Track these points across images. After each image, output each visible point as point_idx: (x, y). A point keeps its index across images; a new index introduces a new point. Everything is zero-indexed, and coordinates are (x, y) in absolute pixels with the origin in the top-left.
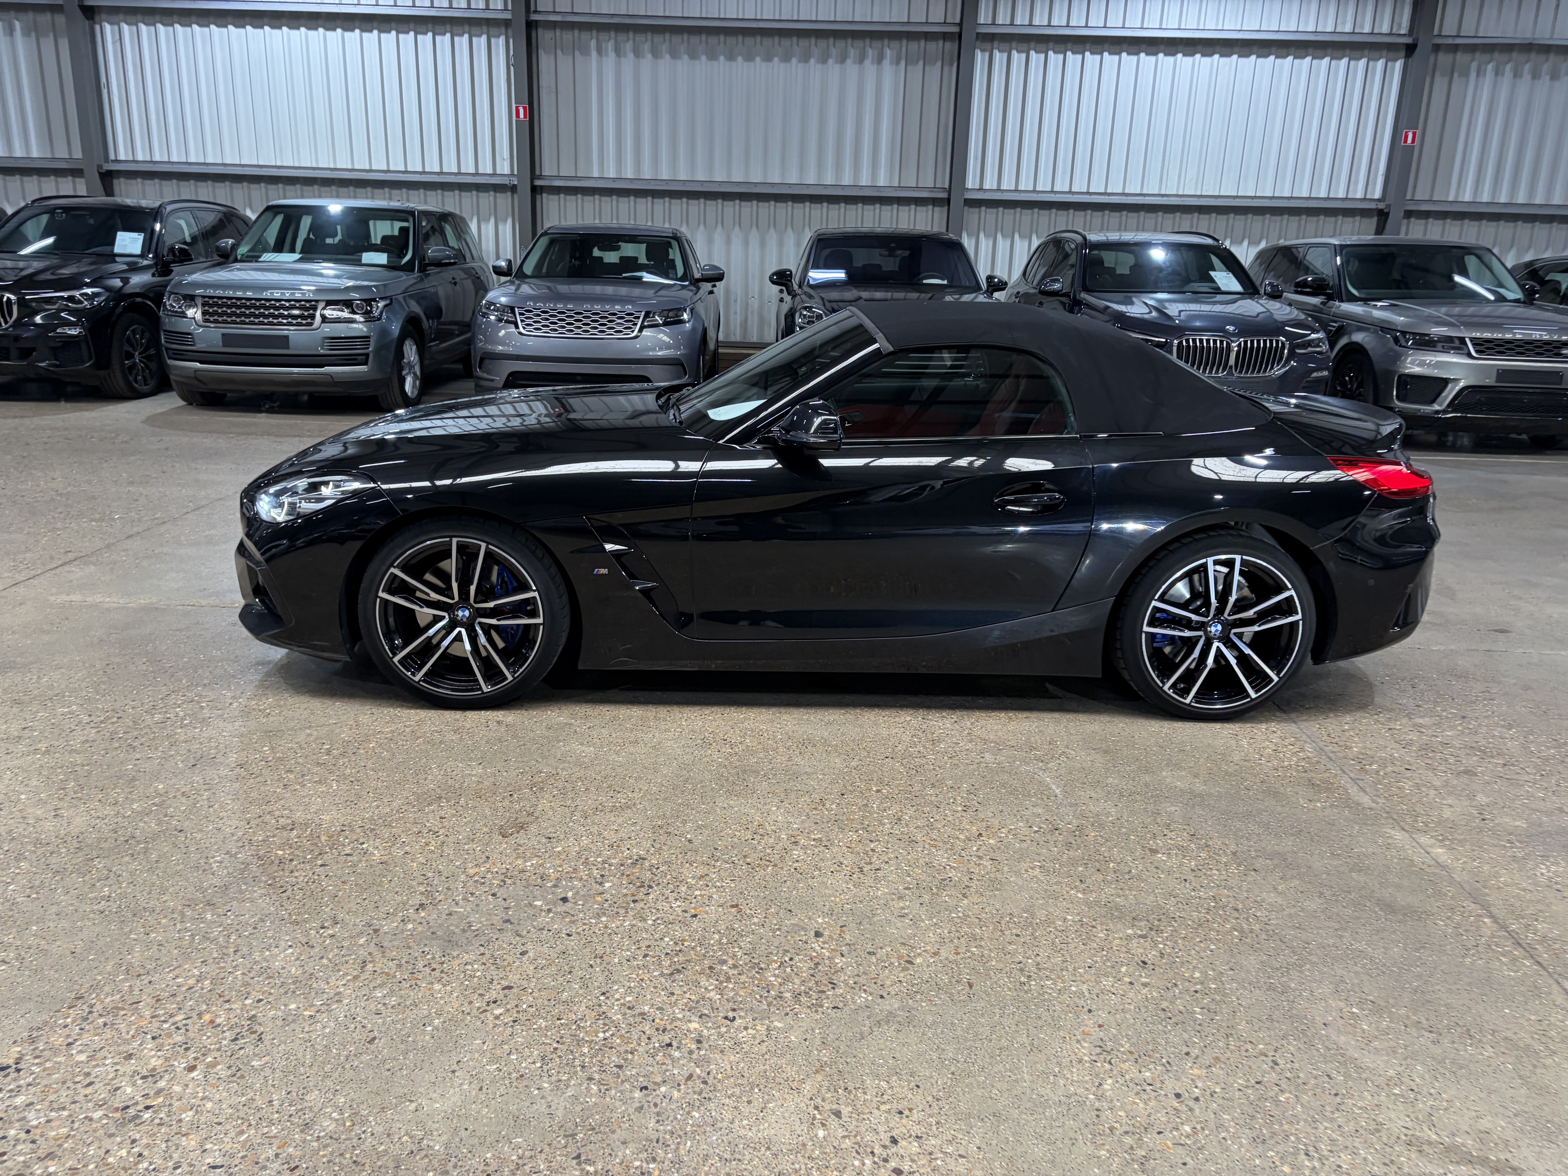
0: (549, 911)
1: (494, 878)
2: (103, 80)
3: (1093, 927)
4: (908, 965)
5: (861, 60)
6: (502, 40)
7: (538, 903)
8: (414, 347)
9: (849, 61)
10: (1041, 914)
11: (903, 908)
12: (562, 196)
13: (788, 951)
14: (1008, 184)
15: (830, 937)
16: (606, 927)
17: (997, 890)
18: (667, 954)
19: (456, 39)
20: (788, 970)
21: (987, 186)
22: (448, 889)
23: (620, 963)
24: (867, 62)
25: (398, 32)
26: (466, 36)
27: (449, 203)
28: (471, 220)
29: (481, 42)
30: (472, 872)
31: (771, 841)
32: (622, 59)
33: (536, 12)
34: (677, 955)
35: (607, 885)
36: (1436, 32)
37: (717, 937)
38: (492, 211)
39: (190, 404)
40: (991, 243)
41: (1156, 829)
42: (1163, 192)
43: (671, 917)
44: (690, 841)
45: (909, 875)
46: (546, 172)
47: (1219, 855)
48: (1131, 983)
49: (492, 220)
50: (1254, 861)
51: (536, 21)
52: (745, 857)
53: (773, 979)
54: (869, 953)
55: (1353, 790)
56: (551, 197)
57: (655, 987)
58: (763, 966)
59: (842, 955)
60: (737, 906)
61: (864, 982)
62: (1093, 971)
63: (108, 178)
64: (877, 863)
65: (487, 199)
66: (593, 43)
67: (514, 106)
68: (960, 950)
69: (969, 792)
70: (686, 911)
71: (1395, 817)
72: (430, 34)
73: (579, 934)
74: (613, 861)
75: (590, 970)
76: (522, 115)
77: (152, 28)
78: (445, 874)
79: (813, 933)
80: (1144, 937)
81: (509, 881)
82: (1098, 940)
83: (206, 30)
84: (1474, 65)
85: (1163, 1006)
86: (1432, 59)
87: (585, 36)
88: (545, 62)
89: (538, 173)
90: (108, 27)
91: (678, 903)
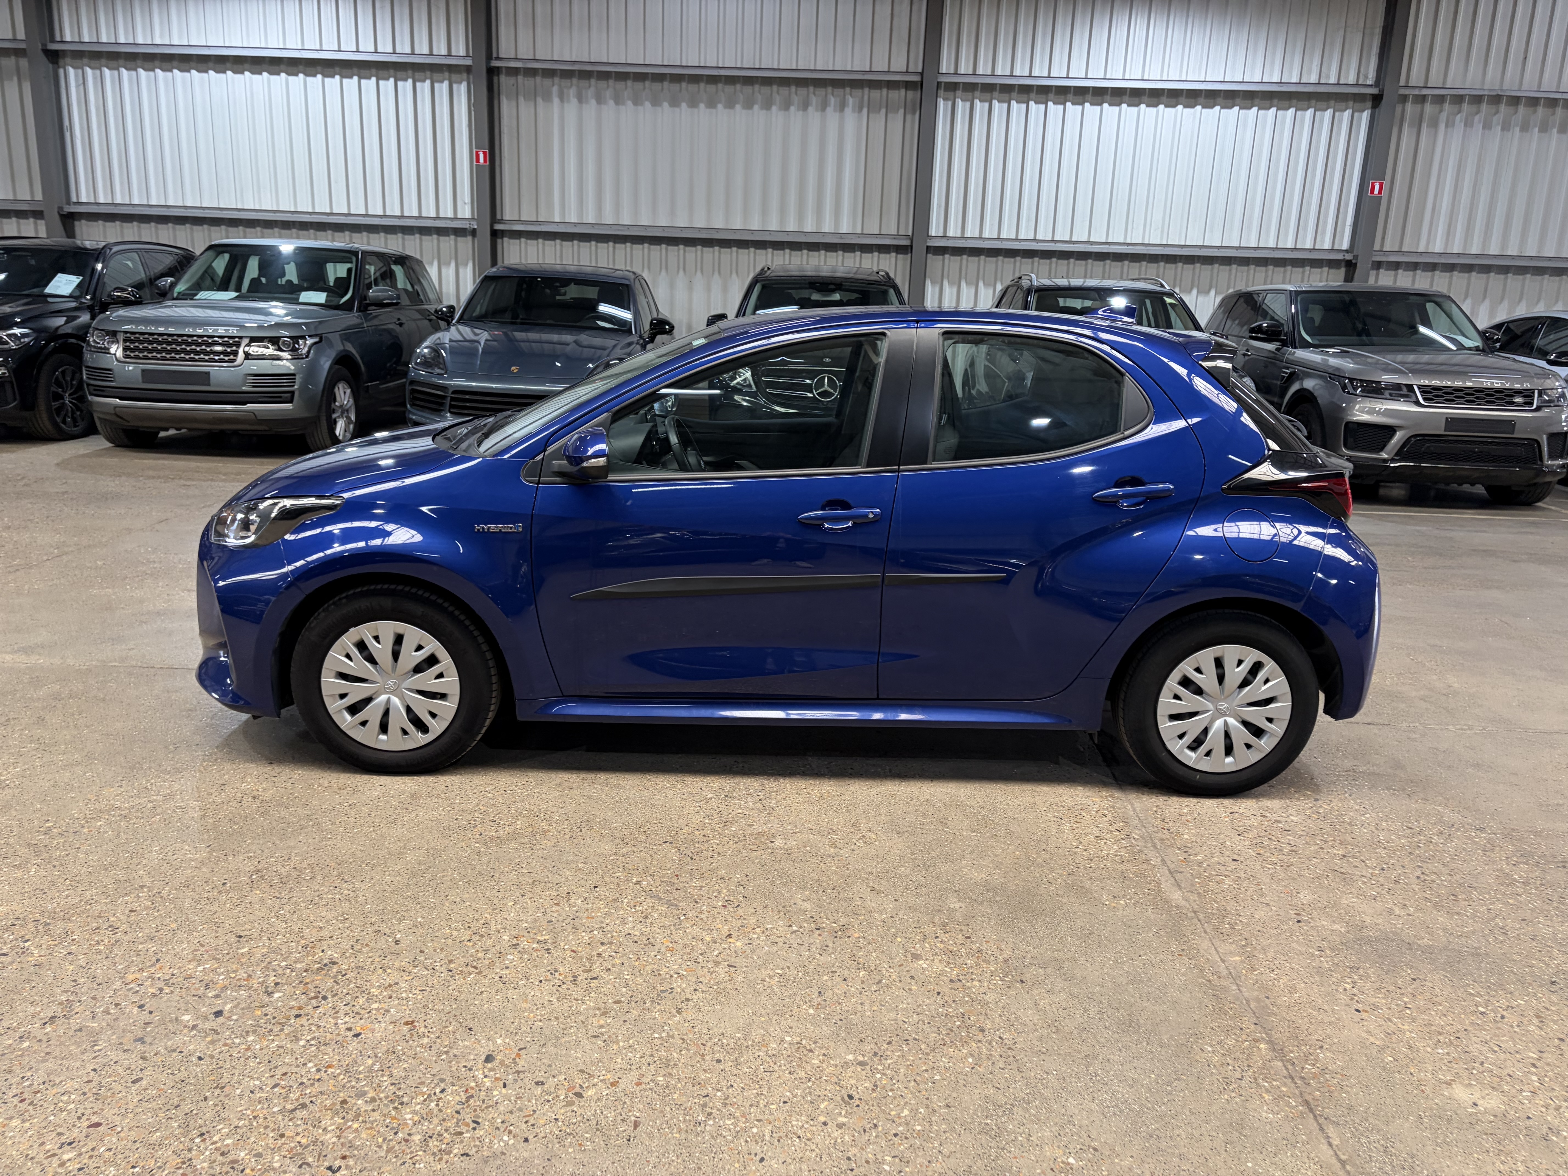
0: (194, 1027)
1: (152, 986)
2: (66, 123)
3: (811, 1051)
4: (575, 1099)
5: (823, 107)
6: (463, 86)
7: (186, 1018)
8: (348, 391)
9: (811, 109)
10: (757, 1034)
11: (602, 1027)
12: (523, 240)
13: (442, 1080)
14: (972, 231)
15: (502, 1063)
16: (248, 1049)
17: (720, 1003)
18: (302, 1083)
19: (418, 84)
20: (433, 1105)
21: (951, 233)
22: (94, 998)
23: (241, 1096)
24: (830, 110)
25: (360, 78)
26: (428, 82)
27: (410, 246)
28: (432, 264)
29: (443, 88)
30: (130, 977)
31: (489, 942)
32: (584, 105)
33: (498, 58)
34: (312, 1085)
35: (277, 995)
36: (1402, 82)
37: (370, 1061)
38: (453, 255)
39: (118, 446)
40: (955, 290)
41: (928, 929)
42: (1128, 241)
43: (329, 1036)
44: (397, 942)
45: (627, 985)
46: (507, 217)
47: (988, 962)
48: (825, 1124)
49: (453, 264)
50: (1025, 970)
51: (498, 68)
52: (450, 962)
53: (408, 1116)
54: (537, 1083)
55: (1166, 885)
56: (511, 241)
57: (266, 1127)
58: (405, 1099)
59: (505, 1086)
60: (413, 1022)
61: (512, 1121)
62: (787, 1107)
63: (69, 220)
64: (597, 970)
65: (448, 242)
66: (555, 89)
67: (475, 150)
68: (644, 1080)
69: (739, 884)
70: (349, 1029)
71: (1201, 916)
72: (392, 80)
73: (212, 1057)
74: (299, 966)
75: (202, 1104)
76: (482, 160)
77: (116, 72)
78: (99, 981)
79: (483, 1058)
80: (861, 1064)
81: (167, 990)
82: (809, 1067)
83: (169, 74)
84: (1444, 116)
85: (850, 1154)
86: (1399, 109)
87: (547, 82)
88: (506, 107)
89: (499, 217)
90: (71, 71)
91: (347, 1019)
